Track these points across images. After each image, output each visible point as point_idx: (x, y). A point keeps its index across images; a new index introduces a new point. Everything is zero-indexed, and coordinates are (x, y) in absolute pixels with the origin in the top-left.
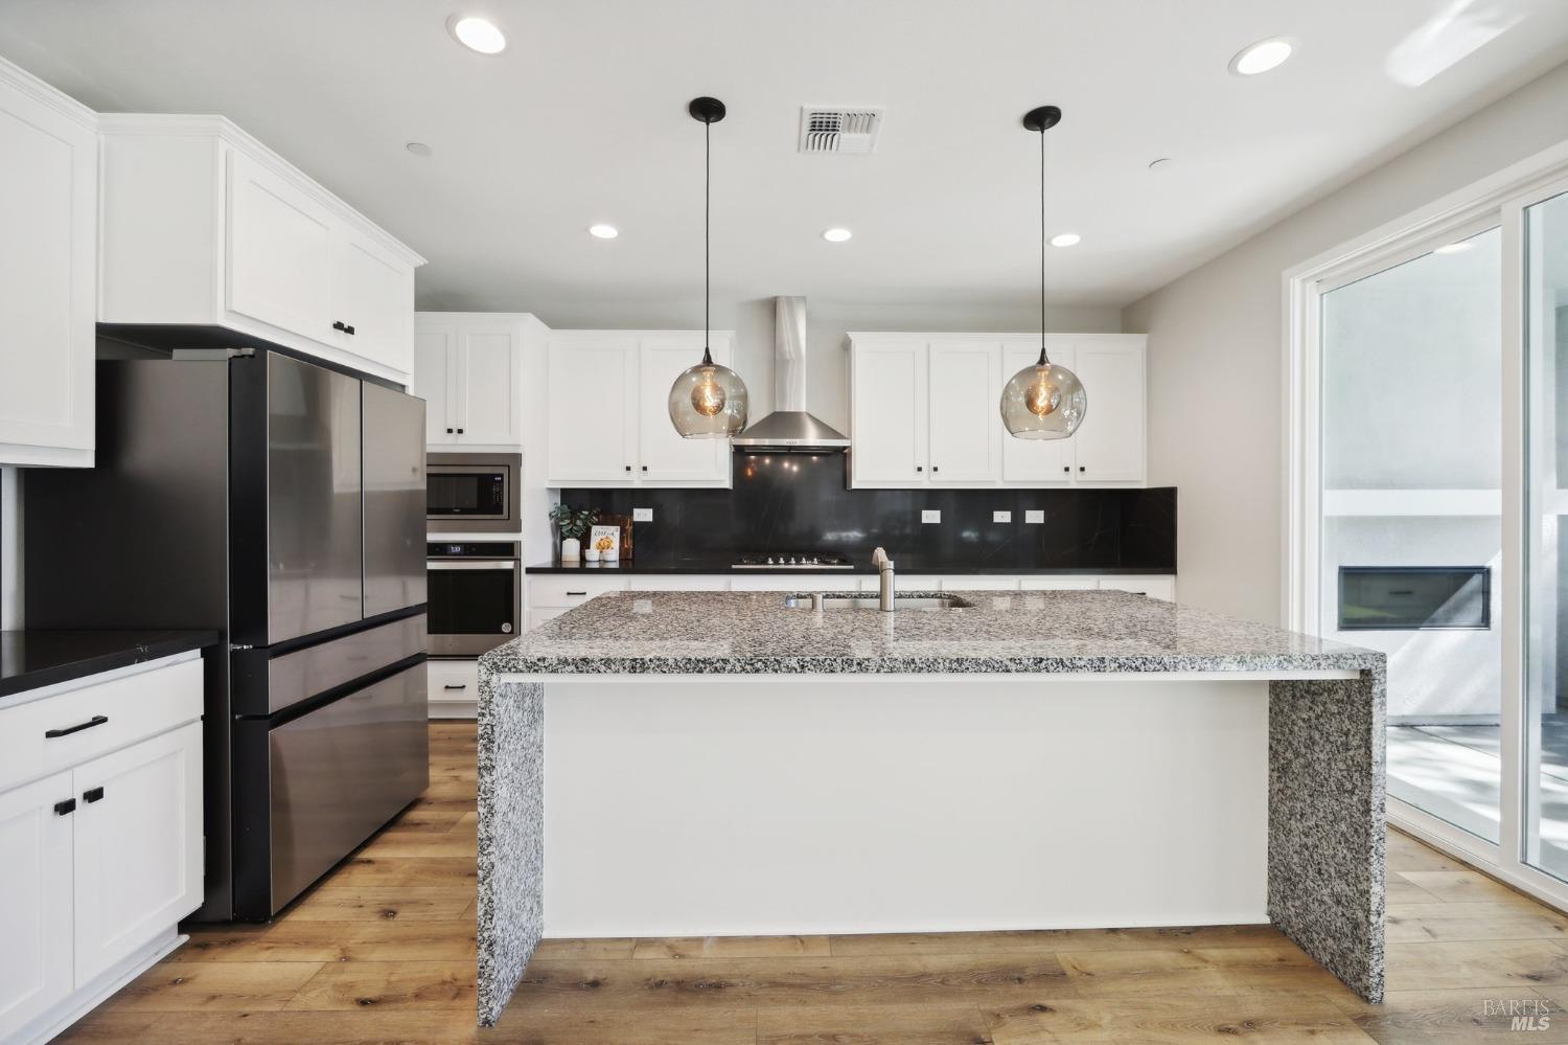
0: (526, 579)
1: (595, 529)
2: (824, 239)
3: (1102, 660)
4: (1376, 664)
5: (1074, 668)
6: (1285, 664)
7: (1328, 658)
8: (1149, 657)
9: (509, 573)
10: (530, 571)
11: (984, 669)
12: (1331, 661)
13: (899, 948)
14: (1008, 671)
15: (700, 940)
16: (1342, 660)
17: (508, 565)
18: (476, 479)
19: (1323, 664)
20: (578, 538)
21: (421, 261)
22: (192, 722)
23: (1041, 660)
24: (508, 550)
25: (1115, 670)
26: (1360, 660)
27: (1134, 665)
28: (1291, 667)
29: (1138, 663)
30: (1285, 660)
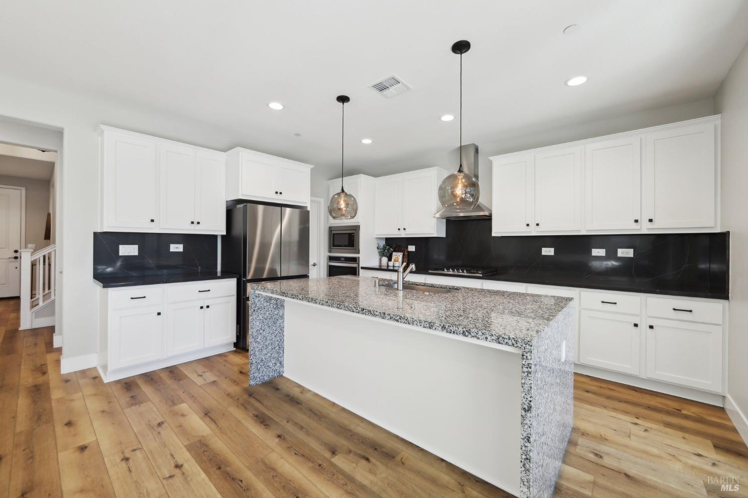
0: (361, 271)
1: (394, 254)
2: (441, 120)
3: (384, 314)
4: (524, 346)
5: (374, 315)
6: (467, 334)
7: (492, 335)
8: (402, 316)
9: (355, 268)
10: (362, 268)
11: (346, 309)
12: (494, 338)
13: (357, 421)
14: (353, 312)
15: (310, 391)
16: (501, 338)
17: (354, 265)
18: (347, 235)
19: (489, 338)
20: (387, 257)
21: (312, 166)
22: (233, 295)
23: (364, 309)
24: (355, 260)
25: (389, 319)
26: (513, 341)
27: (396, 319)
28: (470, 336)
29: (398, 318)
30: (467, 331)
